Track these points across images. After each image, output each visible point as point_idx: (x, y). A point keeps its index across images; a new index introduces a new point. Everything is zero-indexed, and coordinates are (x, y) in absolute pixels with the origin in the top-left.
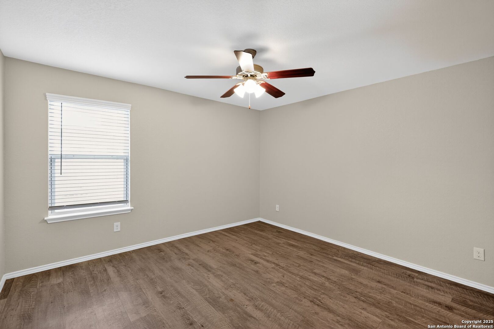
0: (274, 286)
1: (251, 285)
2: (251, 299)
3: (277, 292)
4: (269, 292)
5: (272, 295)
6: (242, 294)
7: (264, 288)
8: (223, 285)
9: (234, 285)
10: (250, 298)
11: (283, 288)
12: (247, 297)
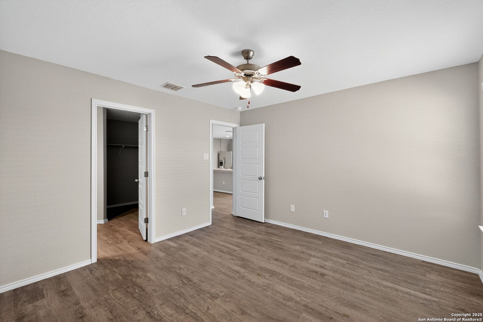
0: (222, 292)
1: (245, 291)
2: (243, 277)
3: (220, 286)
4: (227, 285)
5: (225, 283)
6: (252, 281)
7: (233, 289)
8: (275, 287)
9: (264, 290)
10: (245, 278)
11: (213, 291)
12: (247, 278)
